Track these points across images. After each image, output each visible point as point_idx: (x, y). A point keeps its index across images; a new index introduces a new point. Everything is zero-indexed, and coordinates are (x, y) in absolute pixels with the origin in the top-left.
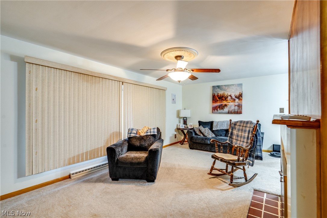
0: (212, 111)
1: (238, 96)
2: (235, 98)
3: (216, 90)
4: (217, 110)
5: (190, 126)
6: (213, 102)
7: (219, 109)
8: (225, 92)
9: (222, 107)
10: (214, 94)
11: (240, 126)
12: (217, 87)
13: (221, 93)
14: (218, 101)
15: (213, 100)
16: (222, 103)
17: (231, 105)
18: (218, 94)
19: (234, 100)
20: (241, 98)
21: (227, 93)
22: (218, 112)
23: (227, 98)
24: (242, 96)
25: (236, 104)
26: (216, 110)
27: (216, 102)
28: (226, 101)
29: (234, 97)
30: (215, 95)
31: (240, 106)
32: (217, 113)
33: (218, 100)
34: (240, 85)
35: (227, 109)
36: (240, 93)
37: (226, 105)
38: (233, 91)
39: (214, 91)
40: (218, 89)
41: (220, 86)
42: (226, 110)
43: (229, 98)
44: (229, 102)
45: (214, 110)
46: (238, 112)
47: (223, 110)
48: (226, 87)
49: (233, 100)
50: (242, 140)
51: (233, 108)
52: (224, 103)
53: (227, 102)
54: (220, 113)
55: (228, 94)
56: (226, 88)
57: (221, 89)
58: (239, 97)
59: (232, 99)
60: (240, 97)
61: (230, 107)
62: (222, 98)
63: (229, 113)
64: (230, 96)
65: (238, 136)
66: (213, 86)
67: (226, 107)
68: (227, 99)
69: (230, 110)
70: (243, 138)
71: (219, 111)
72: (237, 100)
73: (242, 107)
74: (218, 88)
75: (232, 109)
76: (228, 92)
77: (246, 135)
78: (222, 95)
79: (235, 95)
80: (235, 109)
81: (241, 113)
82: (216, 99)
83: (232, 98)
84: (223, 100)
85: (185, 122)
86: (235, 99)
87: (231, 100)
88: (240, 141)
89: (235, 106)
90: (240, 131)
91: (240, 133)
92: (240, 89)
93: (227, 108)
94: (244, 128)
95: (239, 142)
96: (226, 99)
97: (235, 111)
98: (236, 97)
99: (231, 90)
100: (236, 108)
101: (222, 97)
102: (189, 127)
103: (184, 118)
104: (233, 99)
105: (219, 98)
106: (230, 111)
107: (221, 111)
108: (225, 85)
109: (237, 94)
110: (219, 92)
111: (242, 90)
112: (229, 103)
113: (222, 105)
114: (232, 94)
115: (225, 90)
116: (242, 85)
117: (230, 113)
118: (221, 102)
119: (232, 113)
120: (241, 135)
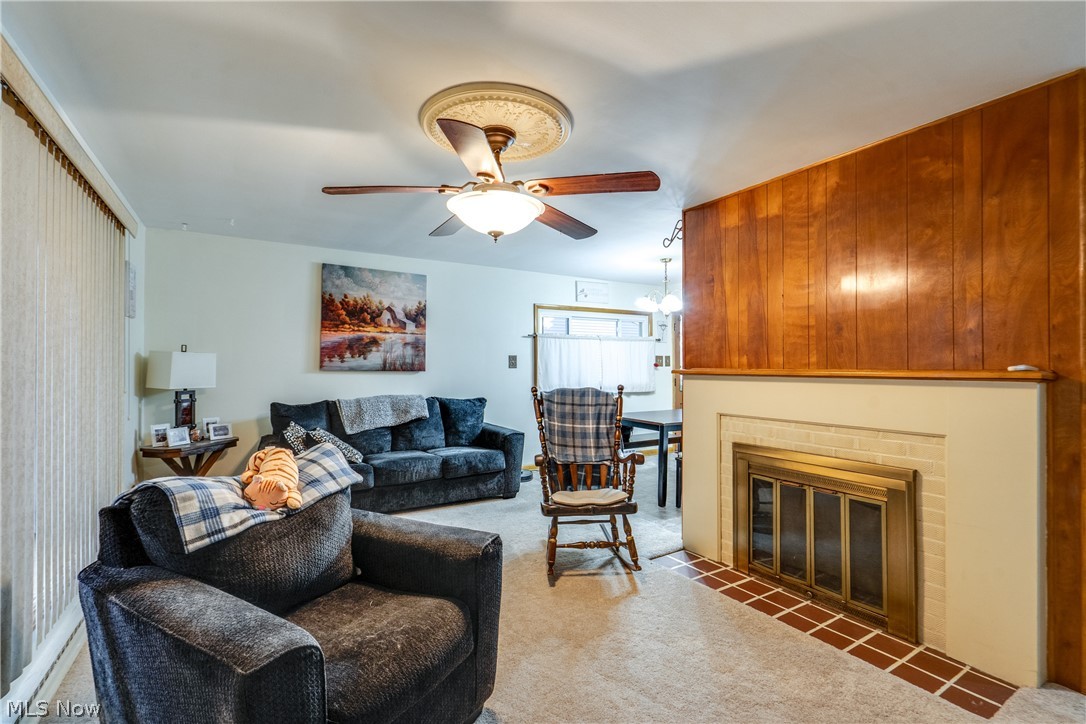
0: (322, 361)
1: (413, 312)
2: (405, 320)
3: (338, 282)
4: (342, 358)
5: (215, 429)
6: (323, 327)
7: (348, 355)
8: (371, 293)
9: (361, 347)
10: (327, 297)
11: (564, 404)
12: (341, 272)
13: (356, 294)
14: (344, 323)
15: (324, 319)
16: (360, 333)
17: (393, 342)
18: (346, 296)
19: (403, 325)
20: (423, 323)
21: (379, 298)
22: (345, 365)
23: (380, 315)
24: (424, 316)
25: (409, 338)
26: (336, 360)
27: (337, 326)
28: (377, 325)
29: (401, 316)
30: (333, 301)
31: (418, 346)
32: (342, 370)
33: (347, 319)
34: (420, 279)
35: (378, 354)
36: (420, 303)
37: (374, 342)
38: (400, 294)
39: (329, 284)
40: (346, 281)
41: (354, 268)
42: (375, 357)
43: (386, 316)
44: (386, 332)
45: (331, 357)
46: (413, 364)
47: (365, 359)
48: (374, 276)
49: (398, 325)
50: (578, 442)
51: (398, 351)
52: (370, 332)
53: (378, 330)
54: (352, 369)
55: (380, 303)
56: (377, 280)
57: (359, 282)
58: (416, 316)
59: (394, 322)
60: (418, 316)
61: (388, 348)
62: (362, 314)
63: (385, 368)
64: (390, 309)
65: (563, 434)
66: (324, 266)
67: (374, 349)
68: (377, 320)
69: (390, 358)
70: (582, 438)
71: (351, 361)
72: (411, 327)
73: (424, 350)
74: (347, 276)
75: (394, 355)
76: (381, 294)
77: (591, 426)
78: (360, 302)
79: (404, 310)
80: (404, 357)
81: (421, 368)
82: (339, 315)
83: (394, 317)
84: (364, 321)
85: (185, 416)
86: (405, 323)
87: (392, 323)
88: (574, 447)
89: (406, 344)
90: (569, 420)
91: (568, 425)
92: (421, 291)
93: (378, 351)
94: (578, 410)
95: (570, 451)
96: (374, 318)
97: (404, 363)
98: (408, 316)
99: (392, 288)
100: (409, 351)
101: (363, 310)
102: (213, 438)
103: (178, 394)
104: (400, 321)
105: (350, 314)
106: (389, 361)
107: (359, 361)
108: (371, 271)
109: (412, 306)
110: (351, 293)
111: (425, 296)
112: (387, 336)
113: (360, 339)
114: (395, 303)
115: (370, 287)
116: (425, 281)
117: (390, 370)
118: (356, 329)
119: (395, 370)
120: (571, 430)
